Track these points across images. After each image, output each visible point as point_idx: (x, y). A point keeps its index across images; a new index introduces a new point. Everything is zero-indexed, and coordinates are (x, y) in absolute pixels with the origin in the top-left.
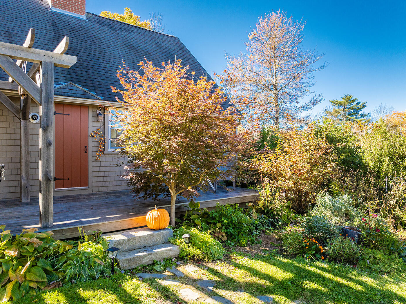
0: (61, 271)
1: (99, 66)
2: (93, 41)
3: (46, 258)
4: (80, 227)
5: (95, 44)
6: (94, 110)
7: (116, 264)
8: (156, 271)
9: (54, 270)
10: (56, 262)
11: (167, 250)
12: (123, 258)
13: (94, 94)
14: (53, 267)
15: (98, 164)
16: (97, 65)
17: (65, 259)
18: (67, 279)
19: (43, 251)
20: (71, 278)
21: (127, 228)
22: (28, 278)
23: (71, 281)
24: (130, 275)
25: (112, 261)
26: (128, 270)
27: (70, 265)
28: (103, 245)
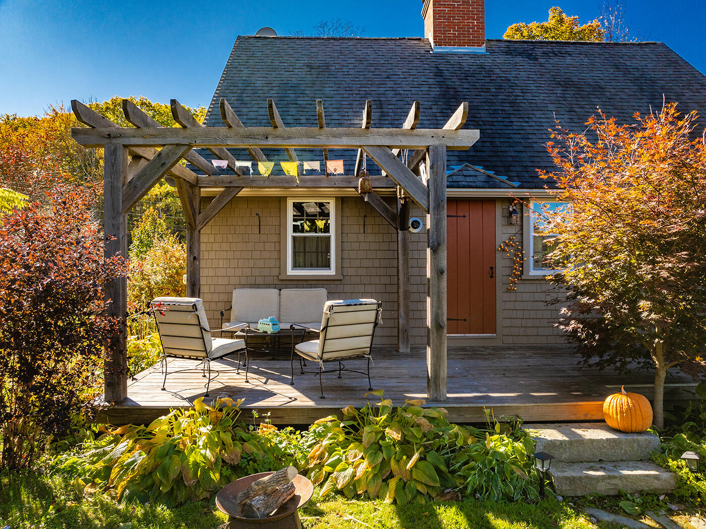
0: (460, 476)
1: (511, 128)
2: (500, 87)
3: (438, 450)
4: (487, 408)
5: (503, 91)
6: (505, 206)
7: (548, 481)
8: (625, 511)
9: (449, 472)
10: (453, 460)
11: (647, 476)
12: (560, 474)
13: (504, 178)
14: (448, 467)
15: (512, 297)
16: (508, 128)
17: (465, 458)
18: (469, 491)
19: (434, 438)
20: (475, 491)
21: (566, 419)
22: (414, 476)
23: (474, 496)
24: (574, 509)
25: (541, 475)
26: (569, 497)
27: (473, 469)
28: (525, 444)
